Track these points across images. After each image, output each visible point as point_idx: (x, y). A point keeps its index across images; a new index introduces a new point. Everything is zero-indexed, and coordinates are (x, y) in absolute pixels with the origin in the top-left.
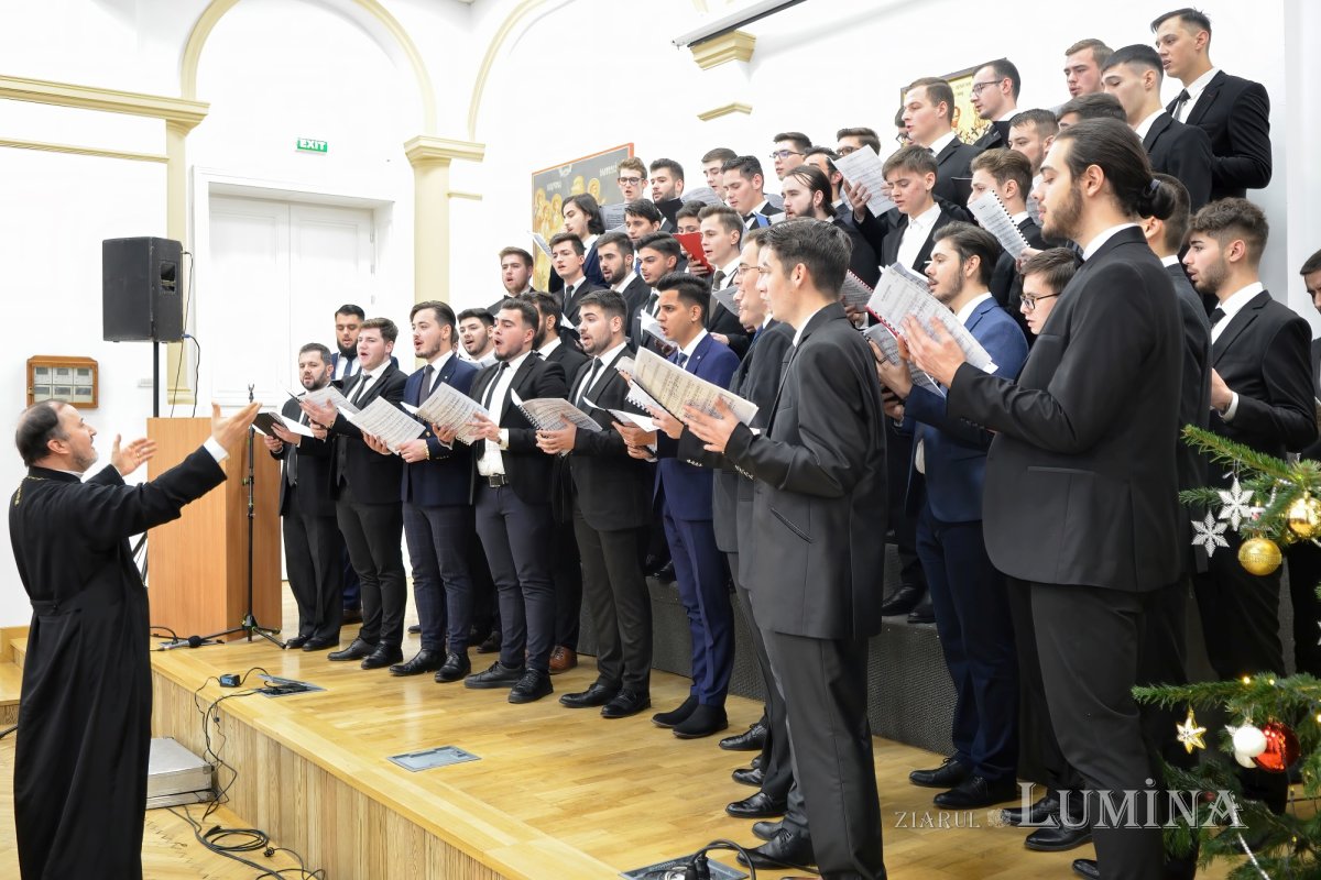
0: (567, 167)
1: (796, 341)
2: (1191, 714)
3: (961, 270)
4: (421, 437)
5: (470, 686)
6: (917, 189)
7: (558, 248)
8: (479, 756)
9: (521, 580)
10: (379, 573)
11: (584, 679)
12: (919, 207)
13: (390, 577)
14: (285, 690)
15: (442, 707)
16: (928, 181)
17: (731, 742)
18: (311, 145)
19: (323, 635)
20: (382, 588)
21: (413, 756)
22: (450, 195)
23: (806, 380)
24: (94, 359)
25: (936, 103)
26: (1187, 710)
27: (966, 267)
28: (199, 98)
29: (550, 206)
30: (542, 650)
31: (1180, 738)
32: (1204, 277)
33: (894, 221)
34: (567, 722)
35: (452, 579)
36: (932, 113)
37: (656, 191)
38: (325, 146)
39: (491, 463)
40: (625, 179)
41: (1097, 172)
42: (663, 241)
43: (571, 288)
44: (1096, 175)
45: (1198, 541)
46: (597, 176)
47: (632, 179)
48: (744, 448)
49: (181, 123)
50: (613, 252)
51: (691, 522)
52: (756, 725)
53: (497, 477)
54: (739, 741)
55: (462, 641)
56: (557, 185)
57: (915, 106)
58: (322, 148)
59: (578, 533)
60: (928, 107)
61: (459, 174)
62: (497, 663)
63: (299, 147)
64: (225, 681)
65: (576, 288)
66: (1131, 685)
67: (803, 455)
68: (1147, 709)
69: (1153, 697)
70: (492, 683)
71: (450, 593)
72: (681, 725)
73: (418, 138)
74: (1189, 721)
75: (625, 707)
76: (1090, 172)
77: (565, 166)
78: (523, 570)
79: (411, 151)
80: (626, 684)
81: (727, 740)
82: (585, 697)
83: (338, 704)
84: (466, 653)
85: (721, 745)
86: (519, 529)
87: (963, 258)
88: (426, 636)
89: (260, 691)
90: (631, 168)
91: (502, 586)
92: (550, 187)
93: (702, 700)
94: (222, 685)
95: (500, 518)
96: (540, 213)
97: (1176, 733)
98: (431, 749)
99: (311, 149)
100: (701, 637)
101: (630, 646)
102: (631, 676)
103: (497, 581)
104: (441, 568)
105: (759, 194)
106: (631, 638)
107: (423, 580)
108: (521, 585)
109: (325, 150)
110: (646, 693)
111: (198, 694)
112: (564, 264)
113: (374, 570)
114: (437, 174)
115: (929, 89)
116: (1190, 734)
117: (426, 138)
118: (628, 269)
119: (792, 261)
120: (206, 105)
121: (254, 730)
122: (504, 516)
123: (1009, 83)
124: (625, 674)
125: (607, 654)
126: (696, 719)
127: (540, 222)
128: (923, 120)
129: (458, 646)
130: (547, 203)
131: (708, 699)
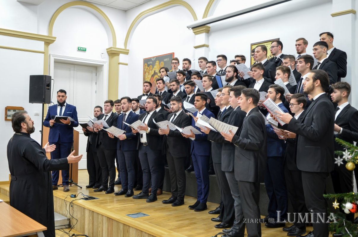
0: (154, 58)
1: (247, 115)
2: (336, 200)
3: (276, 96)
4: (124, 134)
5: (134, 198)
6: (258, 73)
7: (158, 82)
8: (149, 215)
9: (151, 170)
10: (109, 168)
11: (167, 197)
12: (259, 78)
13: (112, 169)
14: (89, 199)
15: (133, 203)
16: (262, 72)
17: (211, 212)
18: (82, 49)
19: (98, 184)
20: (109, 172)
21: (132, 215)
22: (119, 64)
23: (250, 123)
24: (23, 107)
25: (263, 51)
26: (335, 200)
27: (277, 96)
28: (53, 36)
29: (149, 68)
30: (155, 189)
31: (333, 206)
32: (335, 99)
33: (252, 81)
34: (167, 207)
35: (130, 170)
36: (262, 53)
37: (184, 67)
38: (86, 49)
39: (144, 140)
40: (173, 63)
41: (319, 81)
42: (191, 83)
43: (161, 93)
44: (318, 82)
45: (336, 162)
46: (163, 61)
47: (175, 63)
48: (236, 140)
49: (48, 42)
50: (175, 84)
51: (201, 156)
52: (218, 208)
53: (145, 143)
54: (214, 212)
55: (132, 186)
56: (151, 63)
57: (258, 51)
58: (85, 50)
59: (167, 158)
60: (261, 52)
61: (122, 58)
62: (141, 192)
63: (79, 50)
64: (72, 196)
65: (163, 93)
66: (323, 194)
67: (249, 141)
68: (326, 199)
69: (328, 197)
70: (140, 197)
71: (129, 174)
72: (196, 208)
73: (111, 48)
74: (336, 202)
75: (178, 204)
76: (317, 81)
77: (153, 57)
78: (152, 168)
79: (109, 51)
80: (178, 198)
81: (210, 211)
82: (168, 201)
83: (105, 202)
84: (133, 190)
85: (209, 213)
86: (151, 157)
87: (277, 94)
88: (123, 185)
89: (82, 199)
90: (175, 60)
91: (144, 172)
92: (149, 63)
93: (201, 201)
94: (71, 197)
95: (146, 154)
96: (146, 70)
97: (333, 204)
98: (136, 213)
99: (82, 50)
100: (201, 186)
101: (180, 188)
102: (180, 196)
103: (143, 170)
104: (127, 167)
105: (215, 71)
106: (180, 186)
107: (123, 170)
108: (151, 171)
109: (86, 51)
110: (183, 201)
111: (65, 199)
112: (160, 86)
113: (107, 167)
114: (116, 58)
115: (262, 48)
116: (336, 205)
117: (113, 48)
118: (178, 89)
119: (248, 97)
120: (55, 38)
121: (84, 208)
122: (147, 153)
123: (280, 47)
124: (178, 195)
125: (174, 190)
126: (199, 206)
127: (146, 72)
128: (260, 55)
129: (131, 188)
130: (148, 67)
131: (202, 201)
